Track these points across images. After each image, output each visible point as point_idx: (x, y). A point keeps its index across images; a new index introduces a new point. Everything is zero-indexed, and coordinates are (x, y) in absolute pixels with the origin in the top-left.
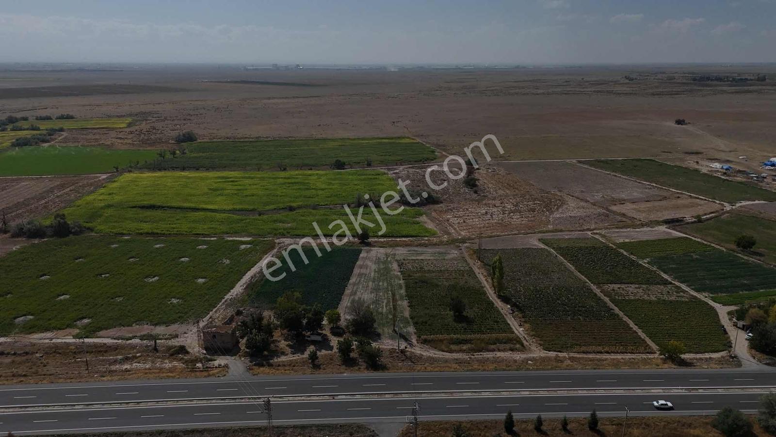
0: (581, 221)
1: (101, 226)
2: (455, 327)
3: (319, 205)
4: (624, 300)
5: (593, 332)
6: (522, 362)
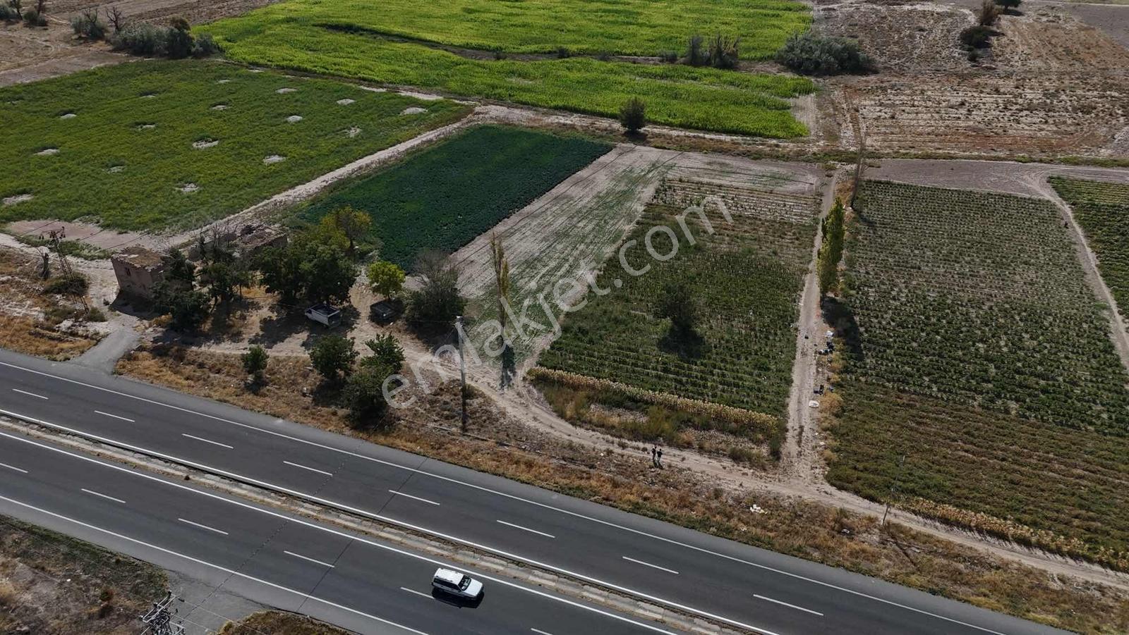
1: (241, 49)
2: (647, 359)
6: (730, 502)
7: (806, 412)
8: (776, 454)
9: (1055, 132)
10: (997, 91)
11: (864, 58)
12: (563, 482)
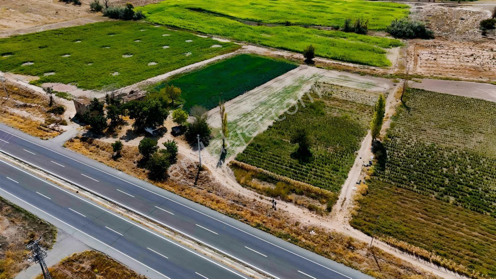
1: (153, 17)
2: (284, 161)
5: (448, 225)
7: (350, 192)
8: (329, 209)
10: (492, 50)
12: (230, 211)
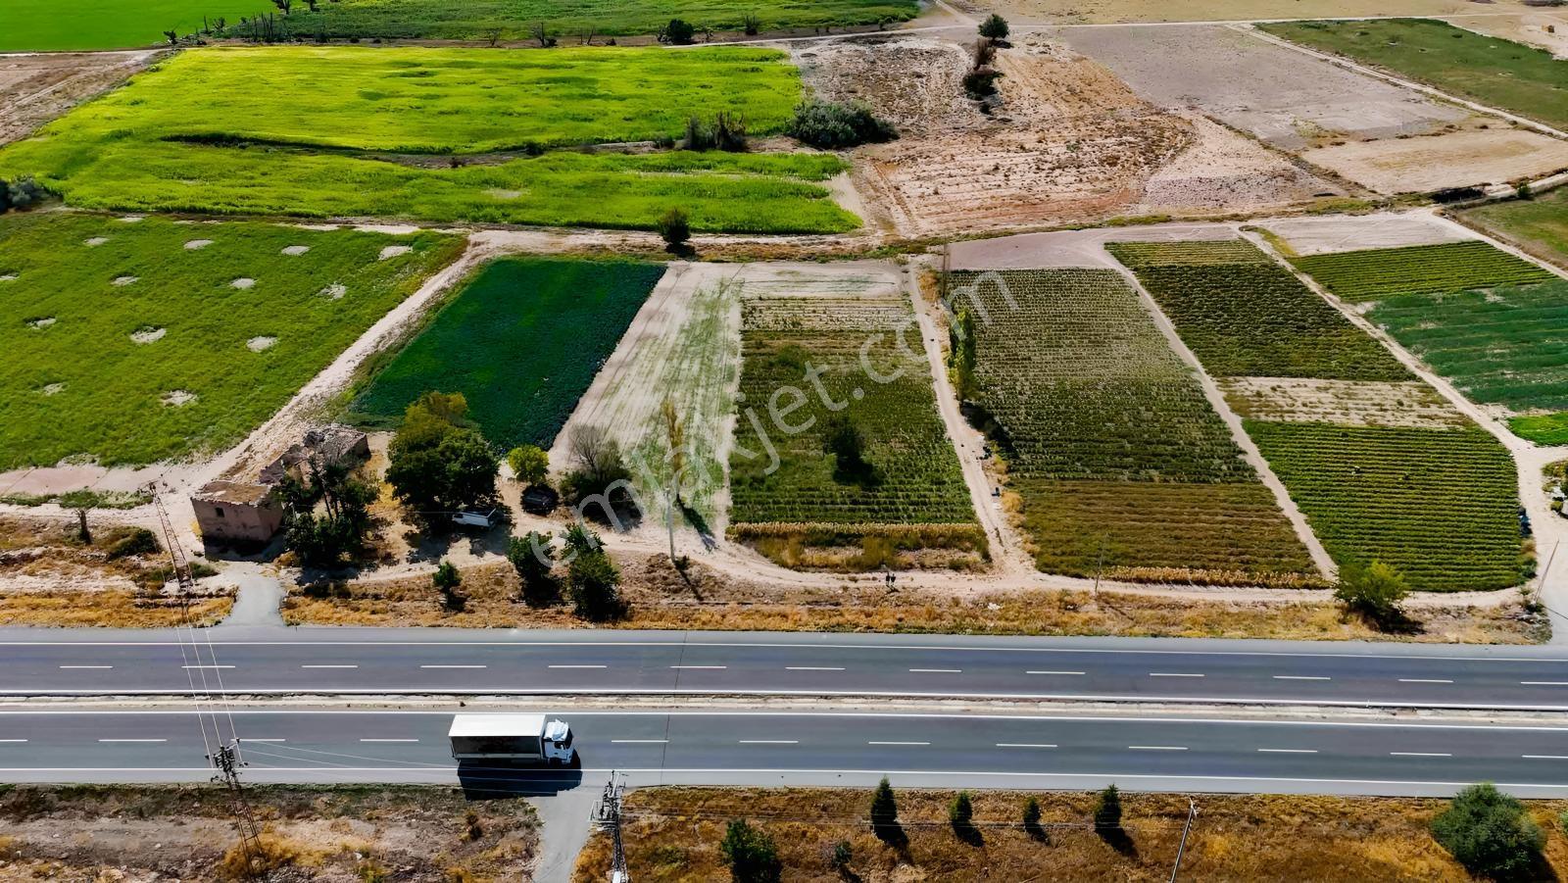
0: (1225, 192)
1: (84, 189)
2: (831, 496)
3: (601, 141)
4: (1279, 424)
5: (1176, 518)
6: (971, 606)
7: (994, 515)
8: (986, 556)
9: (1093, 191)
10: (1023, 148)
11: (881, 124)
12: (822, 623)
